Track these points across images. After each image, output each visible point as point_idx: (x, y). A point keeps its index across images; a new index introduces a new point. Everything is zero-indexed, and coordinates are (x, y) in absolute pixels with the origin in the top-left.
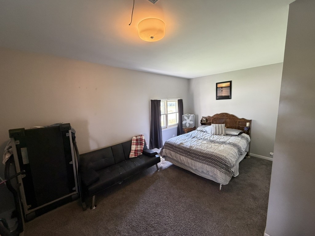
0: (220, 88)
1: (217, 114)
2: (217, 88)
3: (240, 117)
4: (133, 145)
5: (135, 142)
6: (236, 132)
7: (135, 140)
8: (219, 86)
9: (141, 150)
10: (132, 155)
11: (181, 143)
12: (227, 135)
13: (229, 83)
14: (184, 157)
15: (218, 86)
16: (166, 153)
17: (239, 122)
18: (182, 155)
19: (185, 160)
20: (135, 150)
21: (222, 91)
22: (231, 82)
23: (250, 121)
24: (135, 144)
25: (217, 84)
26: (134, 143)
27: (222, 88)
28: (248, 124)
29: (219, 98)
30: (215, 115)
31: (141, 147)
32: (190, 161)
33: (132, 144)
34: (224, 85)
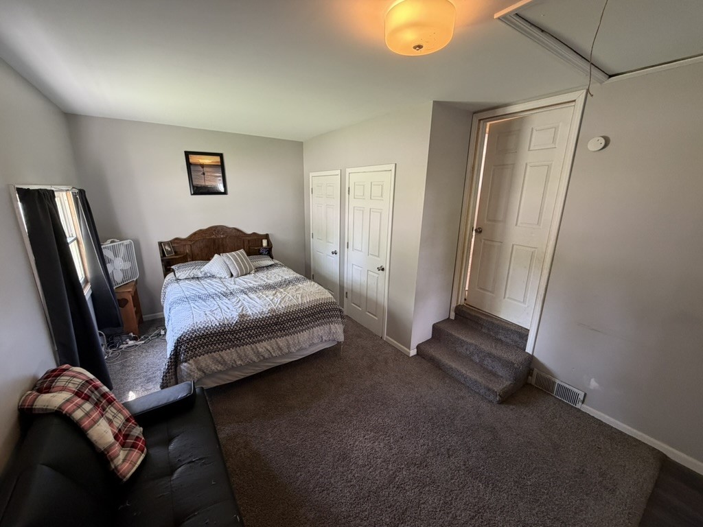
0: (196, 165)
1: (201, 230)
2: (189, 165)
3: (249, 231)
4: (95, 422)
5: (88, 406)
7: (78, 400)
8: (193, 159)
9: (128, 420)
11: (242, 316)
12: (259, 269)
13: (217, 159)
14: (264, 344)
15: (191, 161)
16: (200, 369)
17: (249, 241)
18: (259, 341)
19: (269, 348)
20: (116, 437)
21: (204, 174)
22: (221, 155)
23: (267, 237)
24: (95, 414)
25: (187, 154)
26: (87, 414)
27: (203, 166)
28: (265, 243)
29: (198, 190)
30: (195, 234)
31: (120, 411)
32: (282, 342)
33: (86, 423)
34: (206, 160)
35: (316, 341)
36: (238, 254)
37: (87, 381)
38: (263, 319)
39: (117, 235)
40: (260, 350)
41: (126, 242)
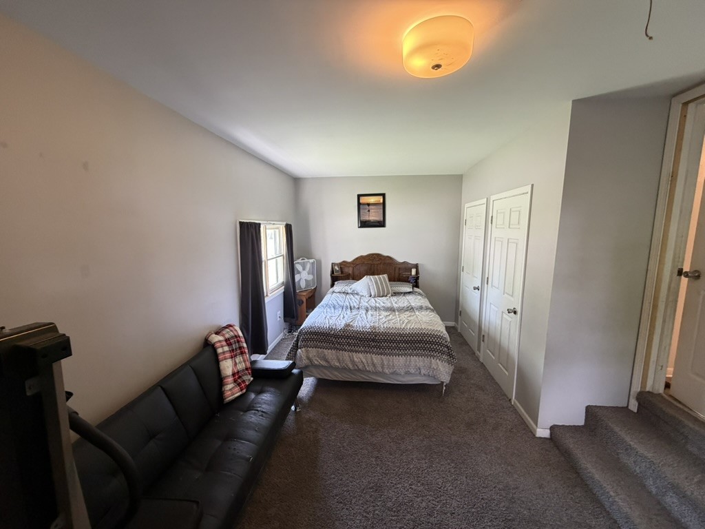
0: (364, 204)
1: (361, 256)
2: (359, 204)
3: (400, 260)
4: (225, 359)
5: (226, 348)
6: (408, 288)
7: (224, 343)
8: (363, 200)
9: (247, 369)
10: (231, 391)
11: (347, 325)
12: (396, 294)
13: (380, 199)
14: (360, 355)
15: (361, 201)
16: (308, 358)
17: (399, 268)
18: (356, 352)
19: (364, 360)
20: (234, 375)
21: (369, 211)
22: (383, 195)
23: (416, 266)
24: (228, 355)
25: (359, 196)
26: (224, 353)
27: (369, 205)
28: (414, 272)
29: (364, 224)
30: (357, 259)
31: (244, 361)
32: (377, 359)
33: (221, 357)
34: (372, 200)
35: (412, 371)
36: (380, 278)
37: (236, 336)
38: (363, 333)
39: (307, 254)
40: (356, 359)
41: (311, 261)
